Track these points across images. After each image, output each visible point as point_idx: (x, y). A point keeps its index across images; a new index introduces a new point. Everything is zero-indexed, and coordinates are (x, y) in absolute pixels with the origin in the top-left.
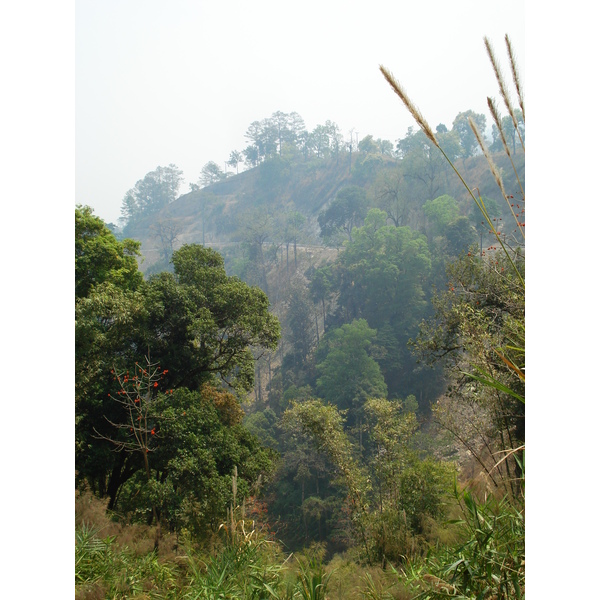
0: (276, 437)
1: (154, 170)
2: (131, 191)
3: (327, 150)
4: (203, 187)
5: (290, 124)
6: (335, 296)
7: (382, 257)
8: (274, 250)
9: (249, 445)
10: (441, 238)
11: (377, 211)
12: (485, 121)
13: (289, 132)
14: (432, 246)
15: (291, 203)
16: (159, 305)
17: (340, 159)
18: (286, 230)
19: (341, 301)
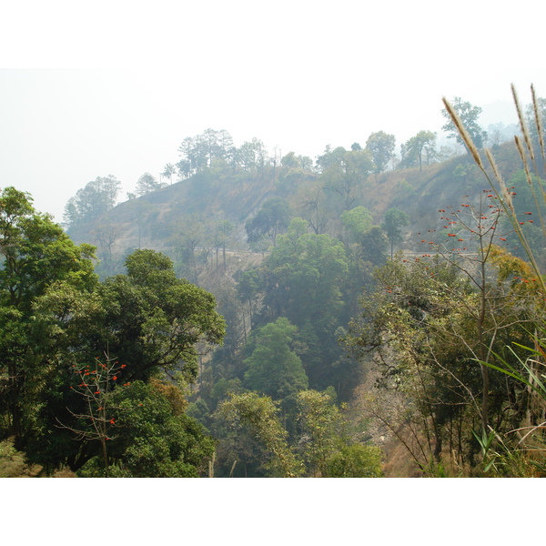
0: (207, 426)
1: (94, 180)
2: (72, 199)
3: (252, 164)
4: (139, 196)
5: (220, 141)
6: (261, 296)
7: (304, 262)
8: (205, 255)
9: (194, 433)
10: (356, 245)
11: (299, 220)
12: (394, 141)
13: (218, 148)
14: (349, 252)
15: (220, 212)
16: (116, 304)
17: (265, 173)
18: (216, 236)
19: (266, 301)
